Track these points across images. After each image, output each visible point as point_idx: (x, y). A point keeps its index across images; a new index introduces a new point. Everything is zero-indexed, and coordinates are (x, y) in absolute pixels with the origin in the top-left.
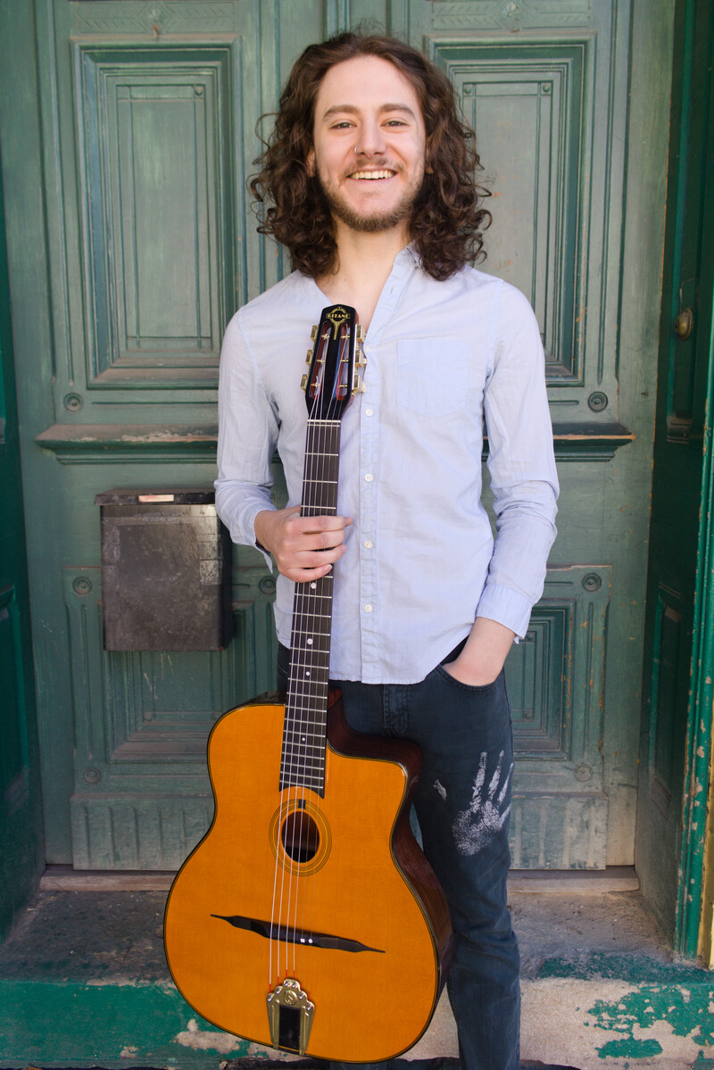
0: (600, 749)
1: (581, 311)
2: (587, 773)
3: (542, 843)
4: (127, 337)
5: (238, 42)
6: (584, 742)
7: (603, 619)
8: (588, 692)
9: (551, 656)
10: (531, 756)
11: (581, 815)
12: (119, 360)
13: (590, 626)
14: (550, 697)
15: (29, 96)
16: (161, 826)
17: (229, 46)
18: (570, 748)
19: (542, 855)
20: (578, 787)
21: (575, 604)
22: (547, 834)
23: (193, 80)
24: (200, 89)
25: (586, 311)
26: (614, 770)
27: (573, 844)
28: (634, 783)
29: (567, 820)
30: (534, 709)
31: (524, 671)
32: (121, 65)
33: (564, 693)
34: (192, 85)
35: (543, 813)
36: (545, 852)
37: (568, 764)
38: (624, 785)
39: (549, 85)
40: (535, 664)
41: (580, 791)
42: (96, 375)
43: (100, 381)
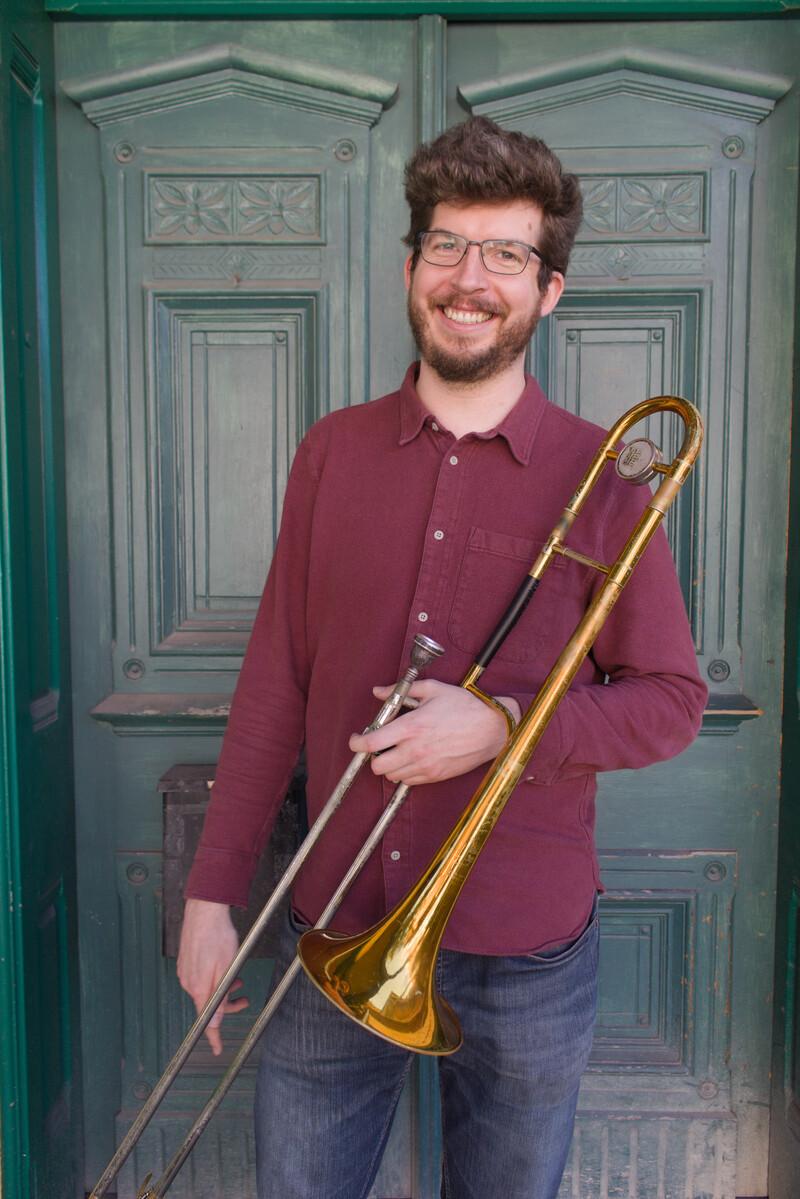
0: (726, 1062)
1: (699, 573)
2: (712, 1088)
3: (661, 1172)
4: (195, 596)
5: (325, 290)
6: (708, 1054)
7: (729, 912)
8: (712, 996)
9: (669, 953)
10: (648, 1070)
11: (706, 1139)
12: (186, 623)
13: (714, 922)
14: (669, 1001)
15: (96, 343)
16: (220, 1151)
17: (315, 294)
18: (693, 1062)
19: (661, 1186)
20: (702, 1107)
21: (697, 897)
22: (668, 1162)
23: (275, 326)
24: (282, 336)
25: (704, 573)
26: (743, 1085)
27: (697, 1174)
28: (767, 1101)
29: (690, 1145)
30: (650, 1013)
31: (638, 970)
32: (198, 312)
33: (685, 998)
34: (273, 332)
35: (662, 1136)
36: (666, 1182)
37: (690, 1079)
38: (755, 1103)
39: (661, 332)
40: (651, 962)
41: (704, 1110)
42: (160, 641)
43: (164, 647)
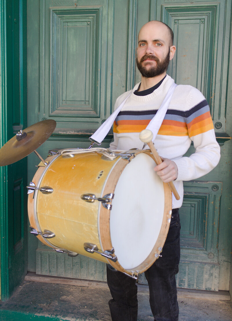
0: (217, 247)
1: (213, 94)
2: (212, 256)
3: (195, 280)
4: (62, 100)
5: (101, 8)
6: (211, 244)
7: (219, 201)
8: (213, 226)
9: (200, 213)
10: (192, 248)
11: (210, 271)
12: (59, 108)
13: (214, 204)
14: (200, 228)
15: (36, 26)
16: (65, 262)
17: (98, 9)
18: (206, 246)
19: (195, 284)
20: (209, 261)
21: (209, 195)
22: (197, 277)
23: (87, 20)
24: (89, 23)
25: (215, 95)
26: (222, 255)
27: (206, 281)
28: (230, 261)
29: (205, 272)
30: (194, 231)
31: (190, 218)
32: (65, 16)
33: (204, 227)
34: (86, 22)
35: (196, 269)
36: (196, 283)
37: (205, 252)
38: (226, 261)
39: (204, 20)
40: (194, 216)
41: (209, 262)
42: (52, 112)
43: (53, 114)
